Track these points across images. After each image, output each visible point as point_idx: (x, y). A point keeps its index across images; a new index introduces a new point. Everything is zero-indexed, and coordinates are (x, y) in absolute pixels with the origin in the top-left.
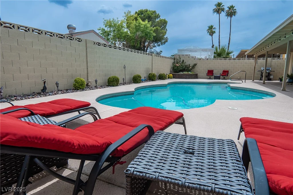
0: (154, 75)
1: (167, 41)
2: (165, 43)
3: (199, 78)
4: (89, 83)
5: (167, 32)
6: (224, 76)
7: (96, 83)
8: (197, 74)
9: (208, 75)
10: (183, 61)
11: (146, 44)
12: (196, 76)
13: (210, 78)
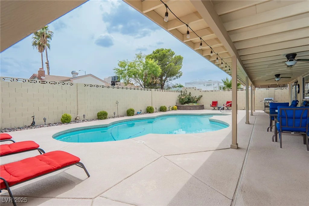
0: (151, 108)
1: (181, 75)
2: (180, 76)
3: (205, 109)
4: (78, 117)
5: (182, 66)
6: (228, 107)
7: (84, 118)
8: (203, 105)
9: (212, 106)
10: (190, 93)
11: (164, 78)
12: (202, 107)
13: (214, 109)
